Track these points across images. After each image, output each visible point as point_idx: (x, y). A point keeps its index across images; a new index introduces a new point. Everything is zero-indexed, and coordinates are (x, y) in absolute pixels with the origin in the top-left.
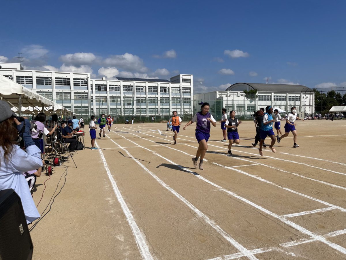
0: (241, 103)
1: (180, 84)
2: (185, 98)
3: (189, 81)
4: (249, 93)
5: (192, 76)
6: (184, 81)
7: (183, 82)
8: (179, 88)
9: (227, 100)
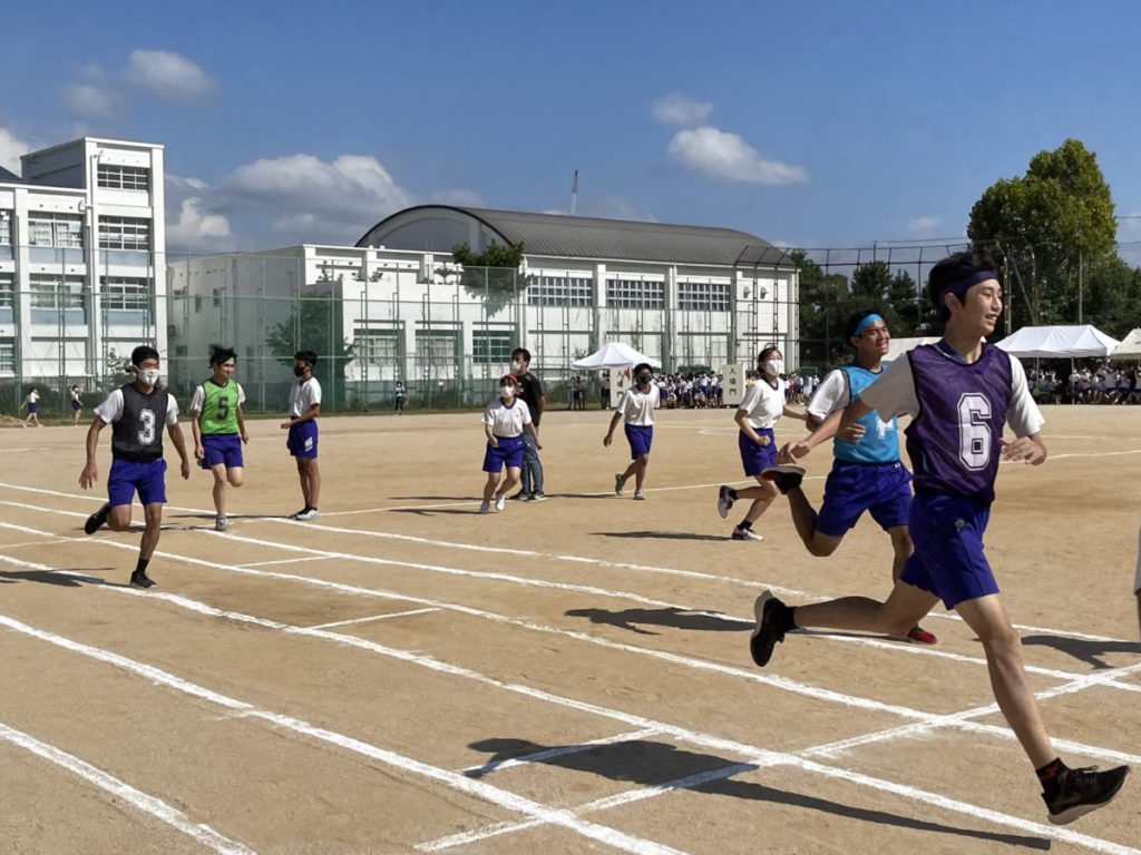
0: (442, 313)
1: (84, 195)
2: (119, 280)
3: (139, 179)
4: (480, 262)
5: (158, 153)
6: (112, 176)
7: (100, 184)
8: (81, 217)
9: (364, 298)
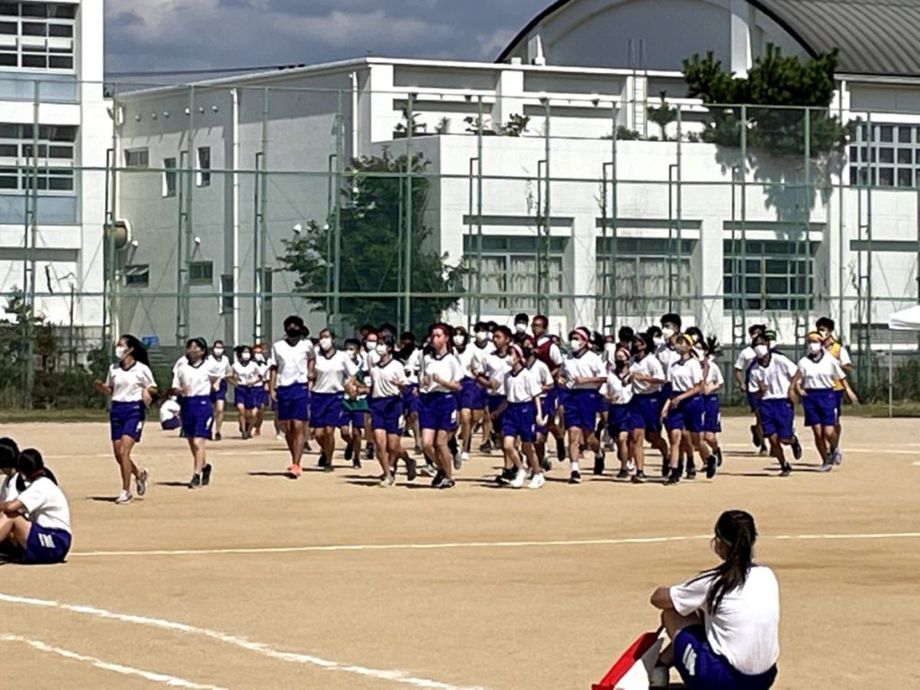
0: (643, 204)
9: (475, 172)
